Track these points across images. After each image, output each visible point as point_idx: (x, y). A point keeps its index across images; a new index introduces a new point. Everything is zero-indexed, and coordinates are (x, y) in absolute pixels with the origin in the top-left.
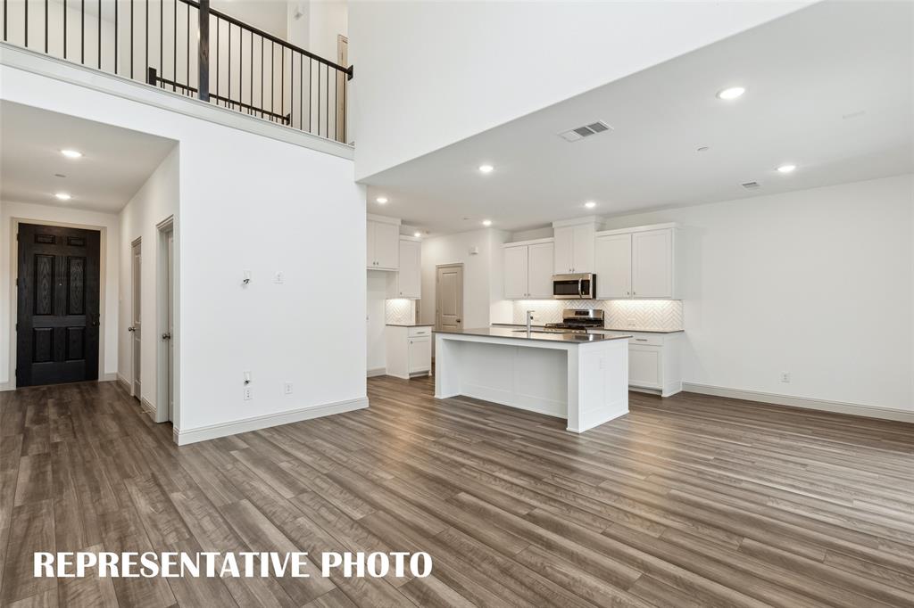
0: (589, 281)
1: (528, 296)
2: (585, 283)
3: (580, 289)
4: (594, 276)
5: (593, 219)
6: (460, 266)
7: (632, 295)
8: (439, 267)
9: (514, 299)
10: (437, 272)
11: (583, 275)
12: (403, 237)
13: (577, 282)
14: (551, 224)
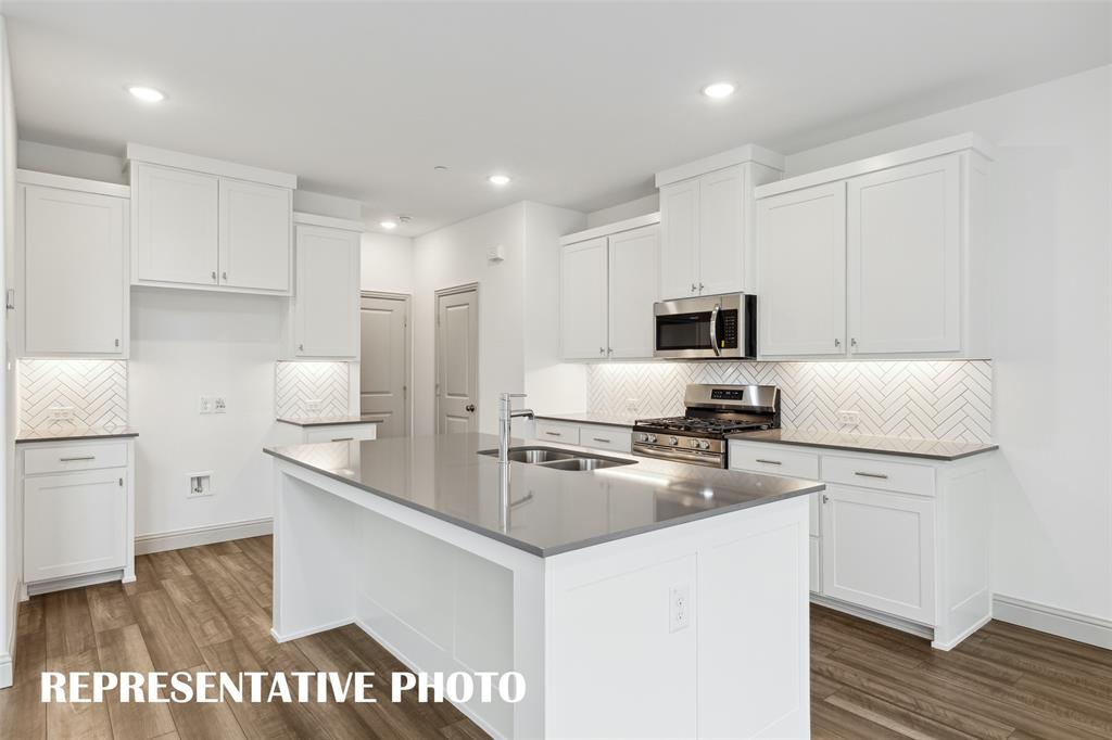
0: (735, 312)
1: (607, 354)
2: (726, 319)
3: (713, 334)
4: (751, 302)
5: (747, 152)
6: (472, 289)
7: (846, 348)
8: (441, 294)
9: (589, 361)
10: (438, 304)
11: (721, 297)
12: (302, 217)
13: (706, 316)
14: (652, 181)
